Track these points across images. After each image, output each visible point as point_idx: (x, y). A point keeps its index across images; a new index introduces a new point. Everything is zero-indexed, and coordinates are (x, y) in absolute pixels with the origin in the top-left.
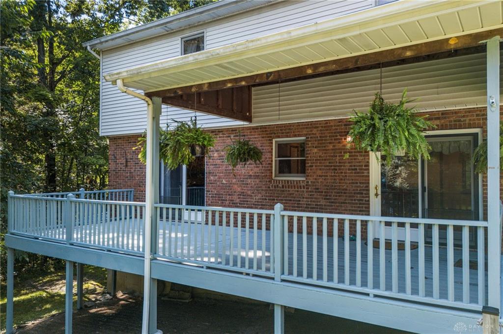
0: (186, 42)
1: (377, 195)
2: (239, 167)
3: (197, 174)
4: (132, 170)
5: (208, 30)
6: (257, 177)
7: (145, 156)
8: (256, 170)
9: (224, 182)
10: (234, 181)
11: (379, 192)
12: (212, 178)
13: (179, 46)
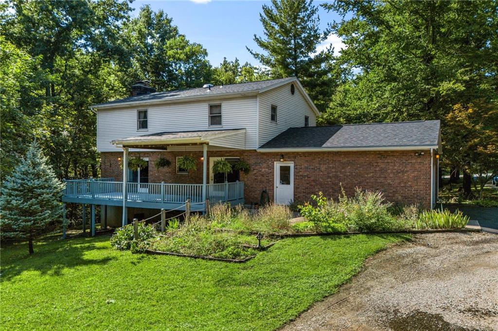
0: (139, 112)
1: (212, 180)
2: (160, 168)
3: (145, 171)
4: (114, 169)
5: (150, 108)
6: (170, 173)
7: (123, 166)
8: (170, 170)
9: (156, 175)
10: (161, 174)
11: (213, 178)
12: (151, 173)
13: (136, 113)
